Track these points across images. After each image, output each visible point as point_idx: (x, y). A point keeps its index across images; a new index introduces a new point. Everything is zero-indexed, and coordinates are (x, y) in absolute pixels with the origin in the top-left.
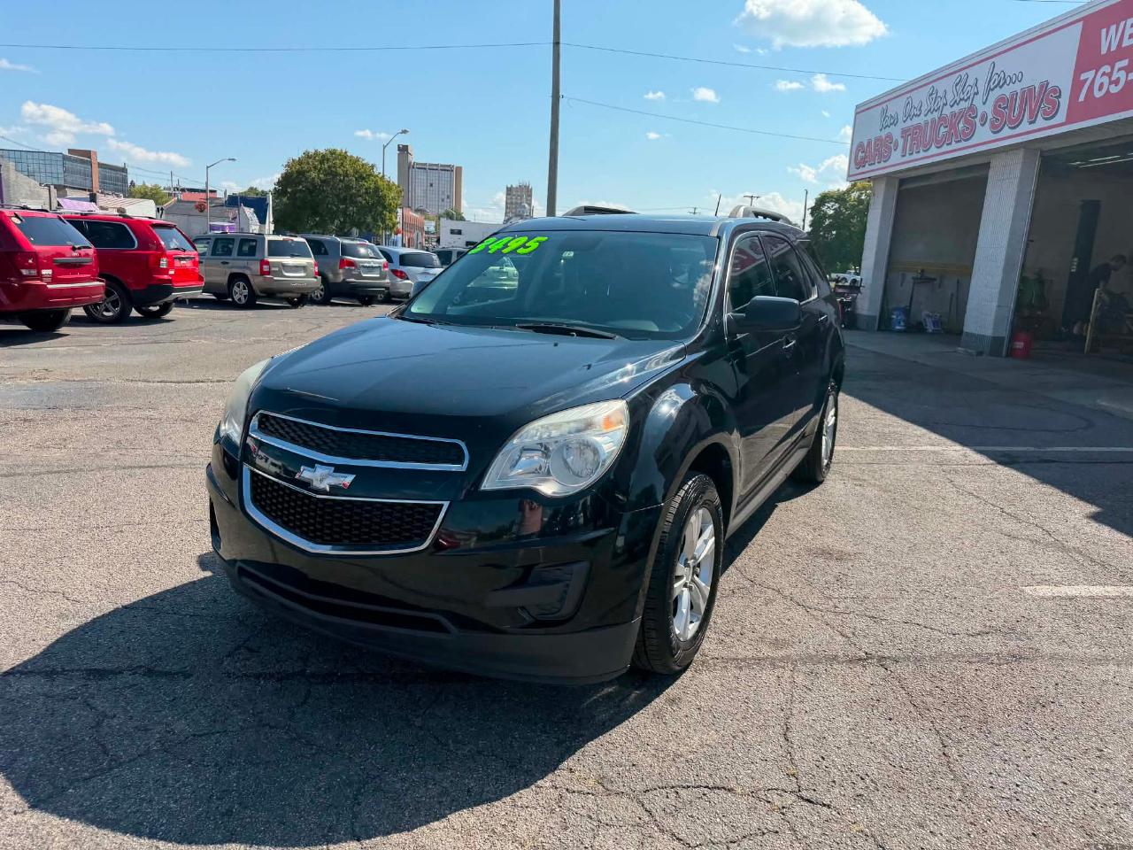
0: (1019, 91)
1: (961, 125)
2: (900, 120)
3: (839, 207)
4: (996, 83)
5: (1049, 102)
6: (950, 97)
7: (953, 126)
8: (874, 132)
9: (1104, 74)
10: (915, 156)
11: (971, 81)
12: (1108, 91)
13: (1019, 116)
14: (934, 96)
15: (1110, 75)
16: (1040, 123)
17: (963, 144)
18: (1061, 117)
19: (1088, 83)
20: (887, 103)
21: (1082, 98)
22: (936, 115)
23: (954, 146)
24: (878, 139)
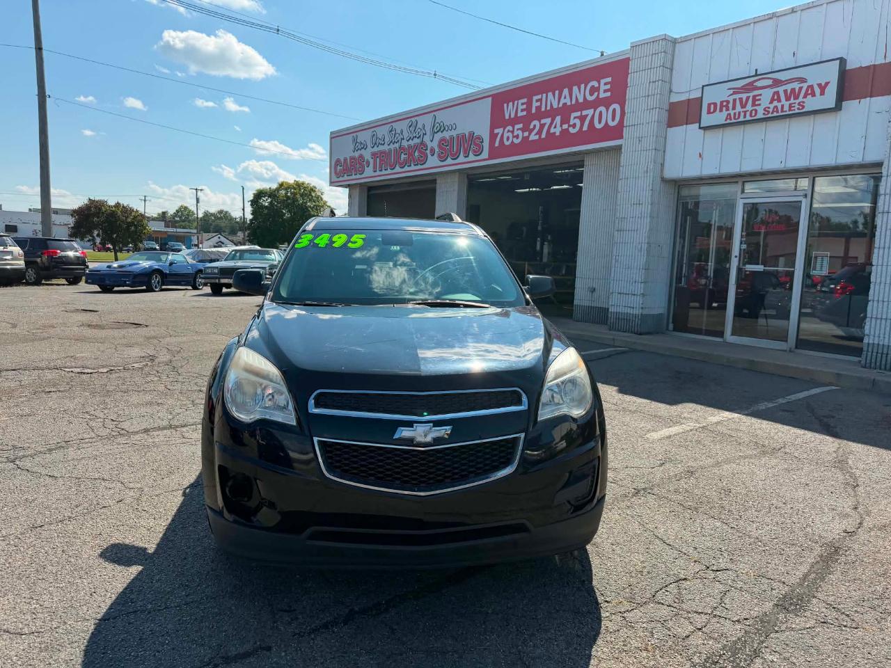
0: (455, 136)
1: (416, 154)
2: (369, 146)
3: (272, 201)
4: (438, 129)
5: (476, 144)
6: (406, 135)
7: (411, 155)
8: (348, 152)
9: (509, 131)
10: (384, 172)
11: (420, 125)
12: (512, 142)
13: (457, 153)
14: (394, 132)
15: (513, 132)
16: (472, 157)
17: (419, 167)
18: (485, 154)
19: (499, 136)
20: (357, 134)
21: (497, 144)
22: (397, 145)
23: (413, 167)
24: (351, 158)
